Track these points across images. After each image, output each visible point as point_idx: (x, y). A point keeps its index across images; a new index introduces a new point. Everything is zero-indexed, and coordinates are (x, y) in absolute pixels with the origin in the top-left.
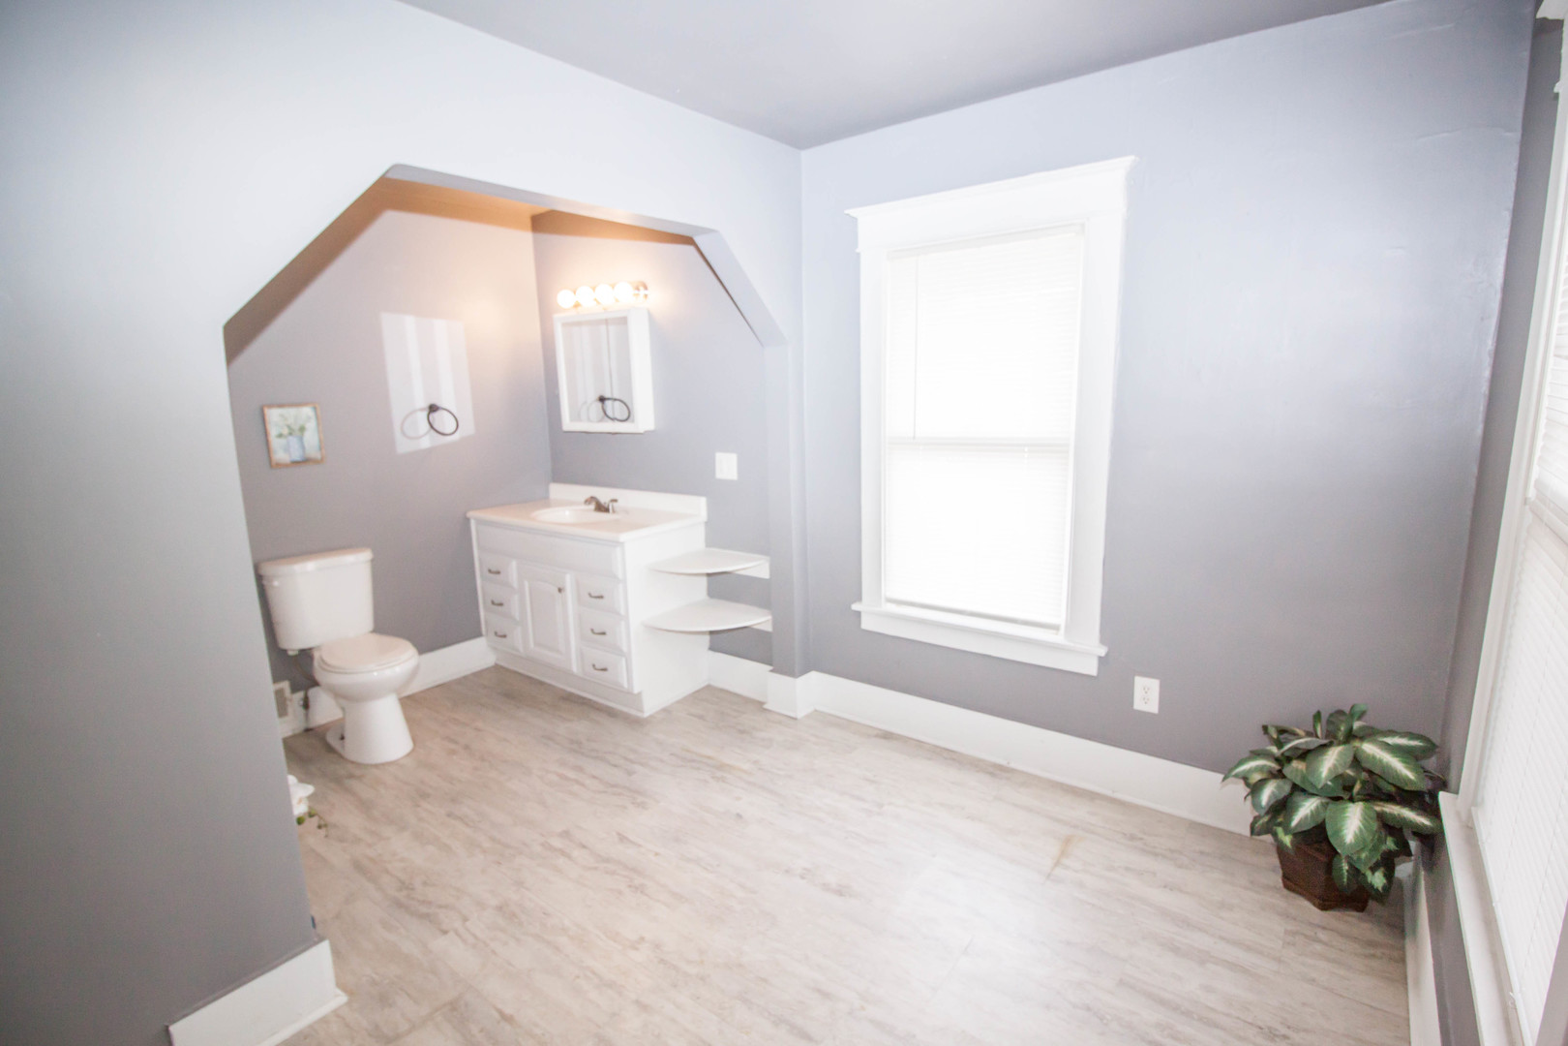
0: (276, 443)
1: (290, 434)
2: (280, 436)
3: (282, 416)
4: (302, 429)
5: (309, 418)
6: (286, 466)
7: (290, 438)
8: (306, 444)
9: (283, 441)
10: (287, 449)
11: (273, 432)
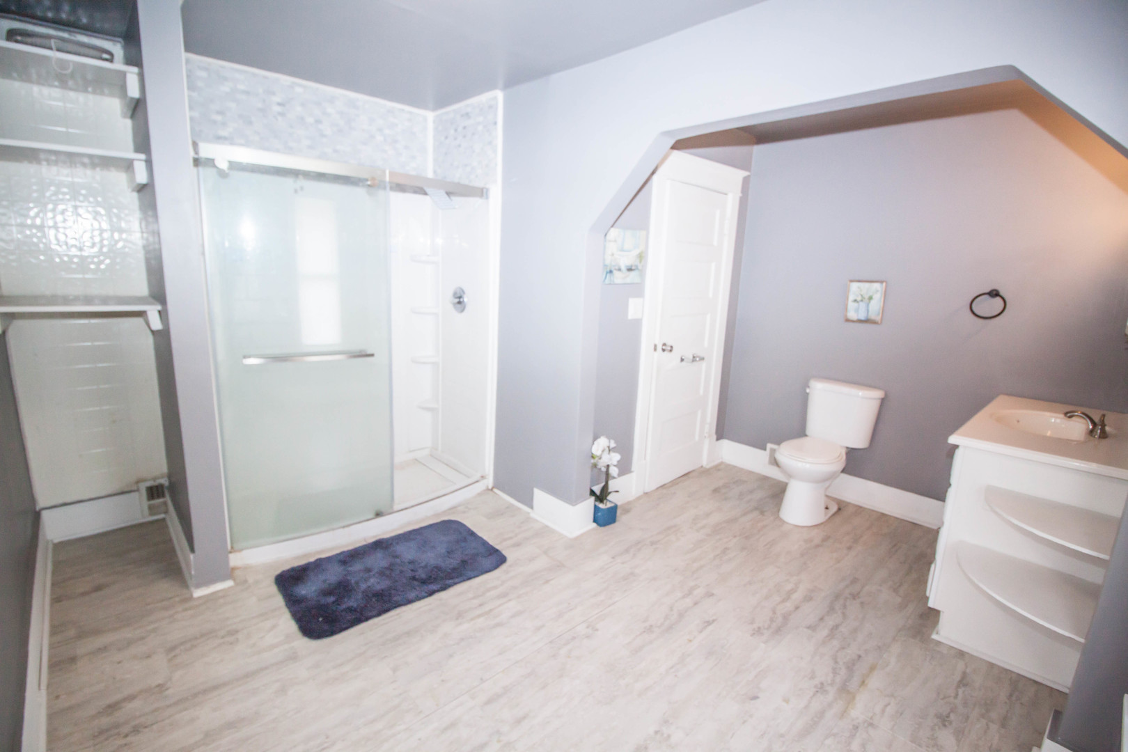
0: (851, 305)
1: (862, 301)
2: (855, 301)
3: (859, 288)
4: (870, 298)
5: (877, 291)
6: (853, 321)
7: (861, 303)
8: (870, 309)
9: (856, 305)
10: (857, 310)
11: (851, 298)
